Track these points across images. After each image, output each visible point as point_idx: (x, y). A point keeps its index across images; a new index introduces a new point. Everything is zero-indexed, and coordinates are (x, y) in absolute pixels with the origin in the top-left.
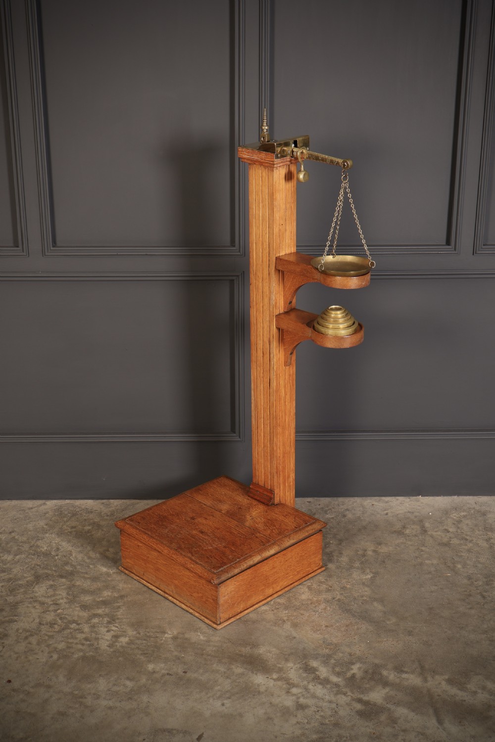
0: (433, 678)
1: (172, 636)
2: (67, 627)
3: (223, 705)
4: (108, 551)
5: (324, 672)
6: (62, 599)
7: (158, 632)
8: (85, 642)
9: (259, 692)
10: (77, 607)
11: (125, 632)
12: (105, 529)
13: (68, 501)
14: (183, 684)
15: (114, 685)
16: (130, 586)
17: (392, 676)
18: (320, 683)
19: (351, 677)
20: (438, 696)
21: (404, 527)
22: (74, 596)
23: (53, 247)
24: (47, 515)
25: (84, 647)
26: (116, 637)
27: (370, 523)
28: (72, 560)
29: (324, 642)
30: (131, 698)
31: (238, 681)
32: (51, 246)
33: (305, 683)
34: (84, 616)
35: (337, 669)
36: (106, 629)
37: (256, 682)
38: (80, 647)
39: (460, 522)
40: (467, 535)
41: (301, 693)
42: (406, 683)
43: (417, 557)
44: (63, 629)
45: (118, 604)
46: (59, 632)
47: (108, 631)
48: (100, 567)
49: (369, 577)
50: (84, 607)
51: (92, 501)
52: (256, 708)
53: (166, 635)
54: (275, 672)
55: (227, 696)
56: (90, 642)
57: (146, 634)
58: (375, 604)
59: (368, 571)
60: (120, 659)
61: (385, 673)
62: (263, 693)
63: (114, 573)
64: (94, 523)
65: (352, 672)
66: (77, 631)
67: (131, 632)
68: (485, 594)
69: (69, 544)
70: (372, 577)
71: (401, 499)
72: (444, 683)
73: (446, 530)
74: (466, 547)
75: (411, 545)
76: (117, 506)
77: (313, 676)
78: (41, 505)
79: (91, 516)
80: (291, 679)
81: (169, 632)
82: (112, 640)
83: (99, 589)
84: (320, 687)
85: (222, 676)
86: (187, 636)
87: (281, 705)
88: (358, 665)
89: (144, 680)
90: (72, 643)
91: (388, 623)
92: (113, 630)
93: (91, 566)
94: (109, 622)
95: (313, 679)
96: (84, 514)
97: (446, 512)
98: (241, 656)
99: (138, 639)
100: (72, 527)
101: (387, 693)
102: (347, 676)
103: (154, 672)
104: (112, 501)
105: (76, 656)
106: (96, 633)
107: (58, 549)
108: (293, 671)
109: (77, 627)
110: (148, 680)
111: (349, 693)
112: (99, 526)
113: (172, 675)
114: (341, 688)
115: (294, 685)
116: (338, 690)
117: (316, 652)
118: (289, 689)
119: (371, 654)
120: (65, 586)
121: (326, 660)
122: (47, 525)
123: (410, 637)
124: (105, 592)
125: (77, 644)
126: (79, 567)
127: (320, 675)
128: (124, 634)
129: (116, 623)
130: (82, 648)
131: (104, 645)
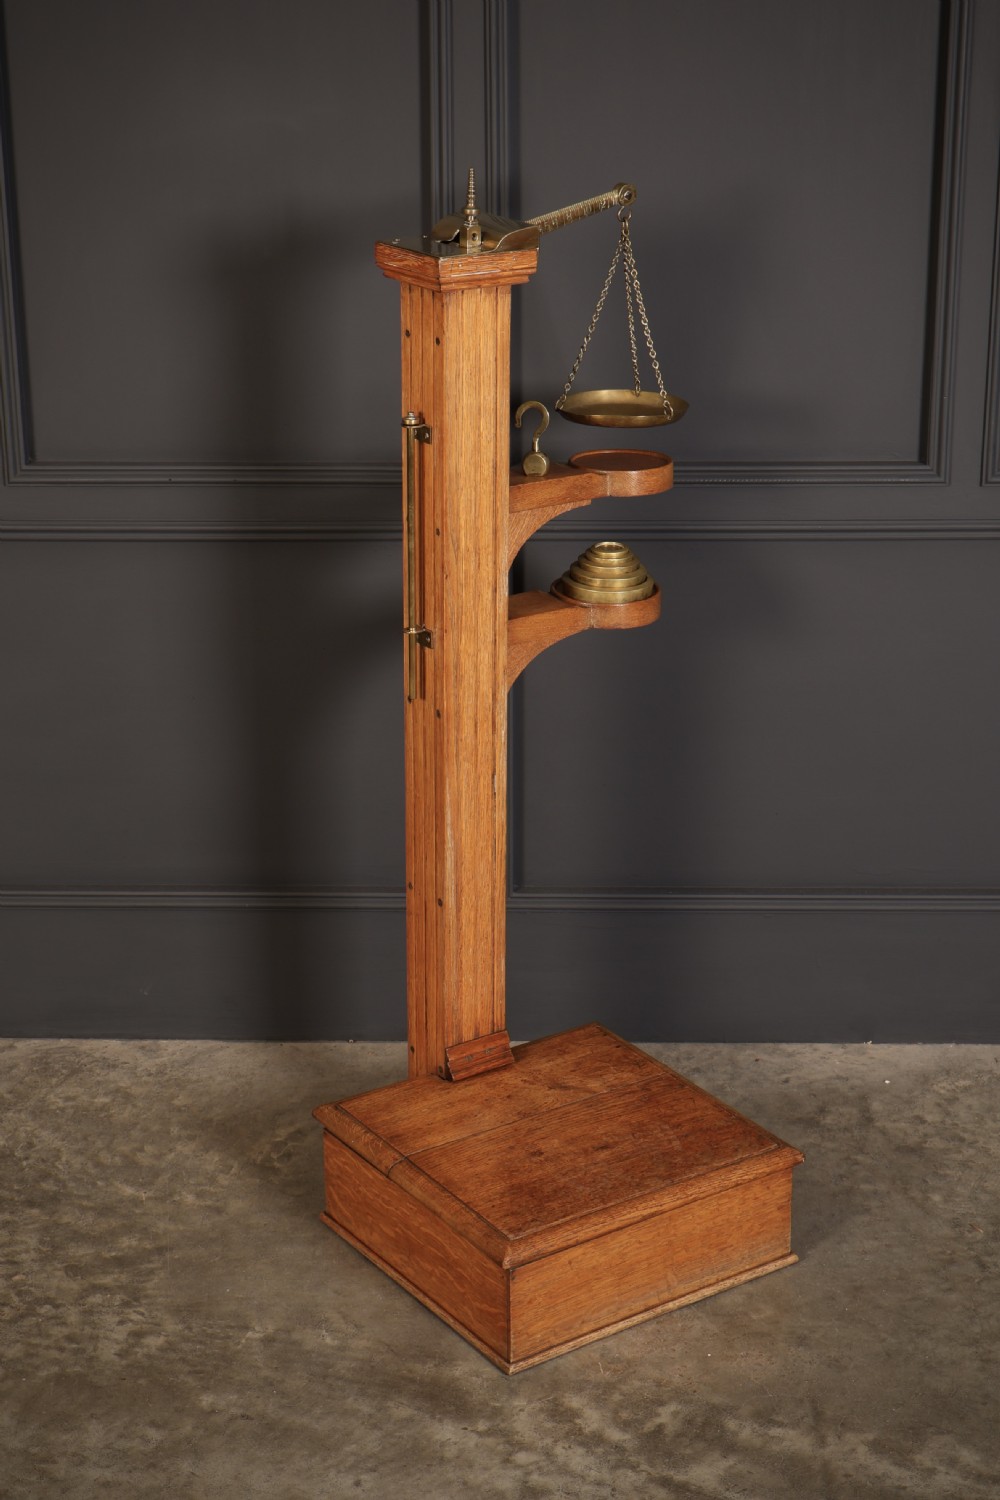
0: (839, 1437)
1: (262, 1335)
2: (30, 1312)
3: (358, 1484)
4: (141, 1150)
5: (593, 1419)
6: (27, 1251)
7: (232, 1327)
8: (66, 1345)
9: (442, 1460)
10: (59, 1270)
11: (159, 1325)
12: (140, 1104)
13: (64, 1042)
14: (275, 1439)
15: (121, 1436)
16: (181, 1228)
17: (746, 1432)
18: (582, 1444)
19: (654, 1432)
20: (847, 1476)
21: (822, 1111)
22: (53, 1246)
23: (28, 463)
24: (14, 1071)
25: (64, 1355)
26: (138, 1335)
27: (745, 1099)
28: (59, 1170)
29: (602, 1355)
30: (153, 1466)
31: (397, 1434)
32: (23, 461)
33: (548, 1441)
34: (72, 1289)
35: (625, 1415)
36: (117, 1319)
37: (437, 1437)
38: (54, 1354)
39: (953, 1100)
40: (965, 1130)
41: (537, 1462)
42: (776, 1448)
43: (841, 1177)
44: (22, 1317)
45: (151, 1266)
46: (13, 1321)
47: (121, 1323)
48: (120, 1186)
50: (73, 1270)
51: (119, 1042)
52: (430, 1492)
53: (250, 1334)
54: (483, 1417)
55: (369, 1465)
56: (78, 1343)
57: (204, 1331)
60: (142, 1381)
61: (731, 1424)
62: (449, 1461)
63: (149, 1198)
64: (118, 1090)
65: (658, 1421)
66: (53, 1321)
67: (172, 1326)
68: (986, 1259)
69: (57, 1134)
71: (824, 1047)
72: (862, 1449)
73: (918, 1117)
74: (960, 1157)
75: (833, 1150)
76: (174, 1054)
77: (567, 1427)
79: (113, 1075)
80: (518, 1432)
81: (257, 1328)
82: (127, 1341)
83: (112, 1233)
84: (581, 1451)
85: (363, 1423)
86: (296, 1336)
87: (487, 1487)
88: (673, 1407)
89: (189, 1428)
90: (37, 1346)
91: (754, 1317)
92: (131, 1321)
93: (99, 1183)
94: (126, 1304)
95: (567, 1435)
96: (98, 1071)
97: (925, 1079)
98: (413, 1381)
99: (186, 1340)
100: (68, 1099)
101: (731, 1467)
102: (645, 1430)
103: (213, 1411)
104: (163, 1043)
105: (43, 1374)
106: (94, 1326)
107: (30, 1145)
108: (524, 1415)
109: (54, 1311)
110: (197, 1427)
111: (644, 1467)
112: (127, 1097)
114: (627, 1454)
115: (522, 1447)
116: (619, 1458)
117: (581, 1377)
118: (510, 1455)
119: (705, 1385)
120: (37, 1225)
121: (601, 1394)
122: (10, 1092)
123: (801, 1349)
124: (125, 1239)
125: (48, 1347)
126: (73, 1185)
127: (583, 1426)
128: (156, 1329)
129: (140, 1306)
130: (58, 1357)
131: (108, 1352)
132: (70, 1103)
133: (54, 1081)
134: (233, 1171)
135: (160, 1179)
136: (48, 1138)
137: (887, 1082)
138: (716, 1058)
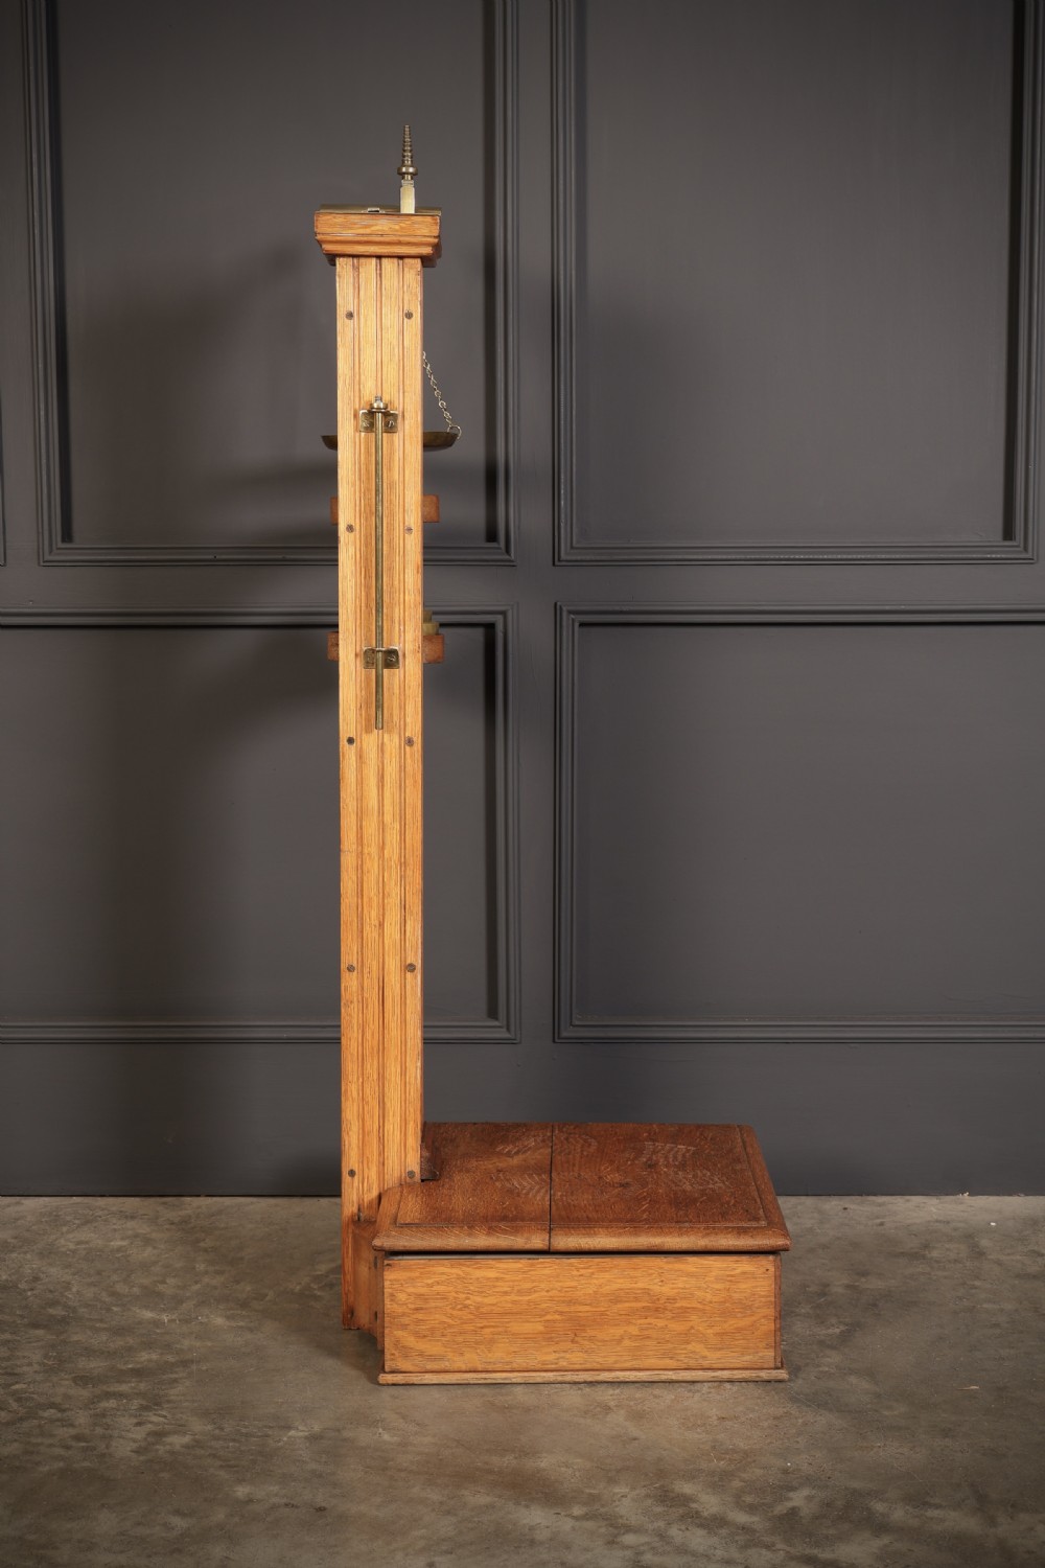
0: (1011, 1517)
1: (306, 1434)
2: (31, 1415)
4: (164, 1282)
5: (710, 1503)
6: (30, 1364)
7: (270, 1427)
8: (74, 1444)
9: (532, 1543)
10: (67, 1380)
11: (184, 1426)
12: (161, 1246)
14: (327, 1525)
15: (138, 1524)
16: (209, 1344)
17: (899, 1514)
18: (701, 1526)
19: (786, 1514)
20: (1029, 1552)
21: (926, 1246)
22: (59, 1360)
24: (21, 1222)
25: (70, 1452)
26: (159, 1435)
27: (838, 1238)
28: (67, 1298)
29: (714, 1448)
30: (179, 1551)
31: (476, 1519)
33: (661, 1524)
34: (82, 1396)
35: (749, 1499)
36: (135, 1421)
37: (526, 1521)
38: (59, 1451)
41: (649, 1543)
42: (937, 1528)
43: (961, 1299)
44: (21, 1419)
47: (139, 1424)
48: (138, 1311)
49: (837, 1331)
50: (82, 1380)
51: (138, 1199)
53: (292, 1433)
54: (578, 1503)
55: (444, 1548)
56: (87, 1442)
57: (239, 1430)
58: (853, 1379)
59: (834, 1320)
60: (165, 1475)
61: (879, 1507)
62: (542, 1543)
63: (169, 1321)
64: (136, 1235)
65: (790, 1504)
66: (58, 1423)
67: (199, 1426)
69: (66, 1271)
70: (842, 1332)
71: (916, 1199)
73: (1034, 1251)
76: (199, 1207)
77: (681, 1511)
78: (9, 1206)
79: (131, 1224)
80: (621, 1517)
81: (301, 1428)
82: (145, 1439)
83: (130, 1349)
84: (700, 1532)
85: (433, 1510)
86: (346, 1434)
88: (806, 1492)
89: (221, 1516)
90: (38, 1444)
91: (886, 1413)
92: (151, 1422)
93: (115, 1309)
94: (145, 1408)
96: (115, 1221)
97: (1034, 1223)
98: (490, 1472)
99: (216, 1438)
100: (79, 1243)
101: (886, 1545)
102: (775, 1513)
103: (251, 1501)
105: (46, 1468)
106: (108, 1427)
107: (36, 1279)
108: (627, 1501)
109: (59, 1415)
110: (232, 1515)
111: (779, 1546)
112: (147, 1241)
113: (297, 1507)
114: (758, 1534)
115: (629, 1529)
116: (750, 1538)
117: (691, 1467)
118: (616, 1537)
119: (840, 1472)
120: (40, 1344)
121: (718, 1481)
122: (16, 1238)
123: (947, 1440)
124: (143, 1354)
125: (51, 1446)
126: (85, 1310)
127: (700, 1509)
128: (181, 1429)
129: (163, 1409)
130: (63, 1453)
131: (123, 1449)
132: (84, 1246)
133: (65, 1229)
134: (268, 1298)
135: (184, 1305)
136: (55, 1272)
137: (993, 1224)
138: (800, 1207)
